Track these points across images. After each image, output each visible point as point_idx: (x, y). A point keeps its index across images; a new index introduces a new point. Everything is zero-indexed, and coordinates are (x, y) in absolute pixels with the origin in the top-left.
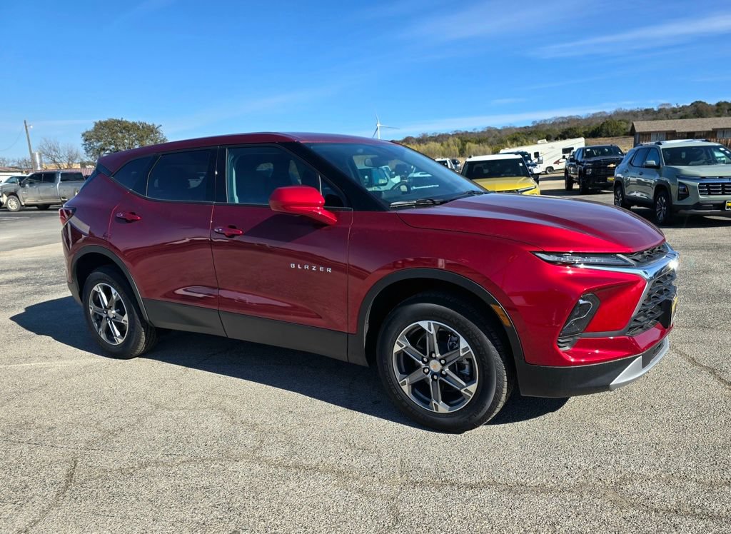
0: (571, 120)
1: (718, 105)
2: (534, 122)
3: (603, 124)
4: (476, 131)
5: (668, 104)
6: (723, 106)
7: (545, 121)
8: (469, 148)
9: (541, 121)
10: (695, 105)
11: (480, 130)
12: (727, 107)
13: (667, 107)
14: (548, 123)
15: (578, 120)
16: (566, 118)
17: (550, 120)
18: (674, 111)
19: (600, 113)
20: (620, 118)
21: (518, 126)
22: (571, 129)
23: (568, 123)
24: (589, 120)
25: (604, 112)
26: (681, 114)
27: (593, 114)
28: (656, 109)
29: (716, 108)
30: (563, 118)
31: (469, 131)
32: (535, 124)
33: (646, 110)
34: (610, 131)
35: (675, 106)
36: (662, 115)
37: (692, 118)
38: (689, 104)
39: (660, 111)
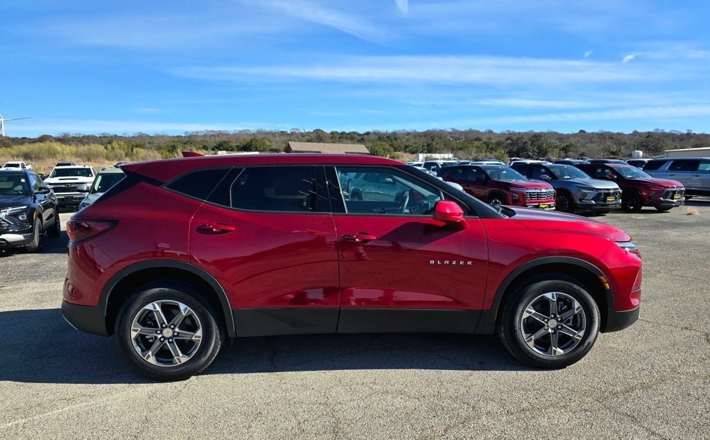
0: (220, 134)
1: (332, 133)
2: (186, 133)
3: (252, 141)
4: (126, 136)
5: (297, 129)
6: (336, 135)
7: (197, 132)
8: (137, 152)
9: (193, 133)
10: (317, 131)
11: (131, 135)
12: (338, 136)
13: (297, 132)
14: (199, 134)
15: (226, 135)
16: (216, 132)
17: (202, 132)
18: (303, 135)
19: (245, 130)
20: (262, 137)
21: (170, 135)
22: (225, 142)
23: (218, 136)
24: (237, 136)
25: (249, 130)
26: (307, 137)
27: (240, 131)
28: (289, 132)
29: (331, 136)
30: (213, 131)
31: (119, 135)
32: (188, 135)
33: (282, 132)
34: (258, 146)
35: (303, 131)
36: (294, 137)
37: (315, 142)
38: (312, 131)
39: (292, 134)
